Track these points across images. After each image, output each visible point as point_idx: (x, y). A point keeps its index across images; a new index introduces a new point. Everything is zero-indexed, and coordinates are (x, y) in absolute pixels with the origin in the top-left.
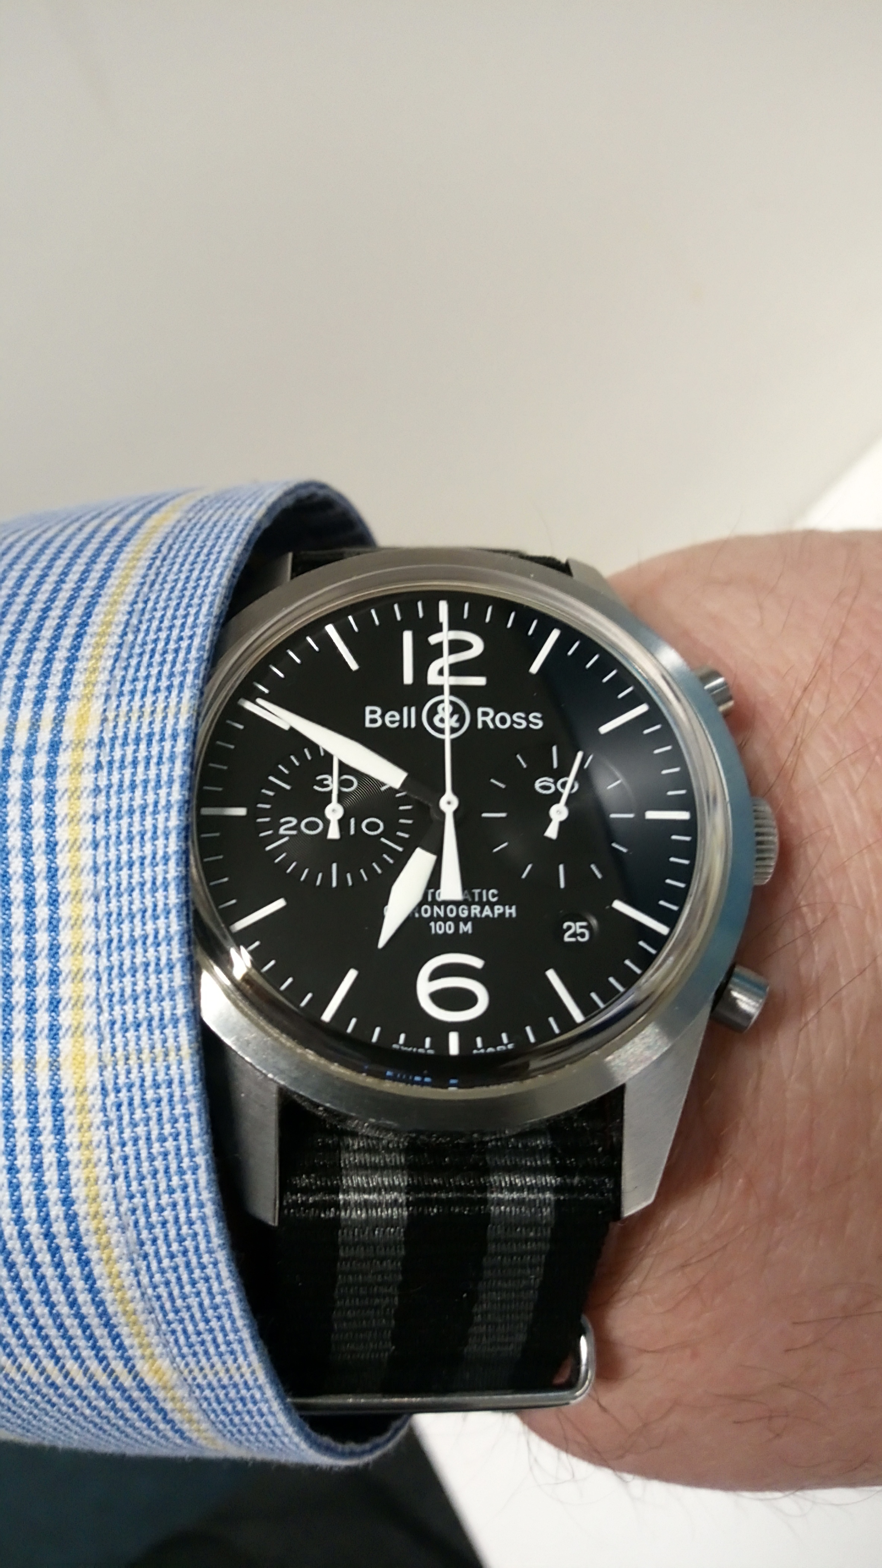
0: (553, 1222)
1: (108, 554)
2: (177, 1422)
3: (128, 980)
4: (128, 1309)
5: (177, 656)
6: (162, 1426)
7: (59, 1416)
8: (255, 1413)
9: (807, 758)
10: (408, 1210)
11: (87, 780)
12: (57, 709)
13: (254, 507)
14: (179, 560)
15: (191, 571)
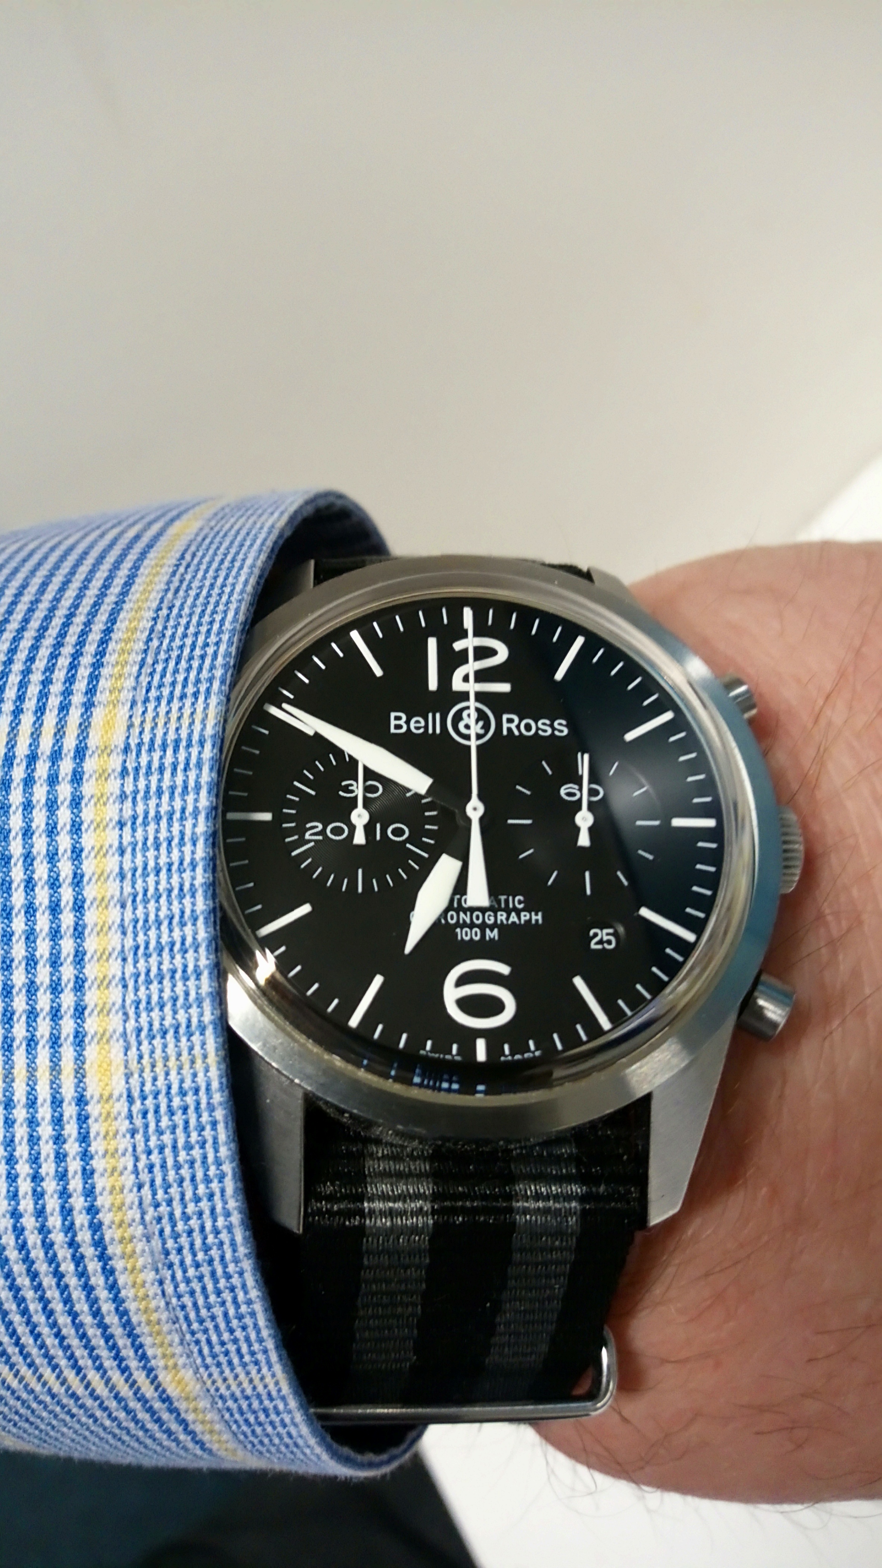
0: (579, 1230)
1: (131, 560)
2: (198, 1433)
3: (154, 987)
4: (152, 1318)
5: (203, 662)
6: (182, 1437)
7: (77, 1426)
8: (278, 1424)
9: (830, 766)
10: (433, 1219)
11: (113, 786)
12: (82, 715)
13: (276, 515)
14: (203, 567)
15: (215, 578)
